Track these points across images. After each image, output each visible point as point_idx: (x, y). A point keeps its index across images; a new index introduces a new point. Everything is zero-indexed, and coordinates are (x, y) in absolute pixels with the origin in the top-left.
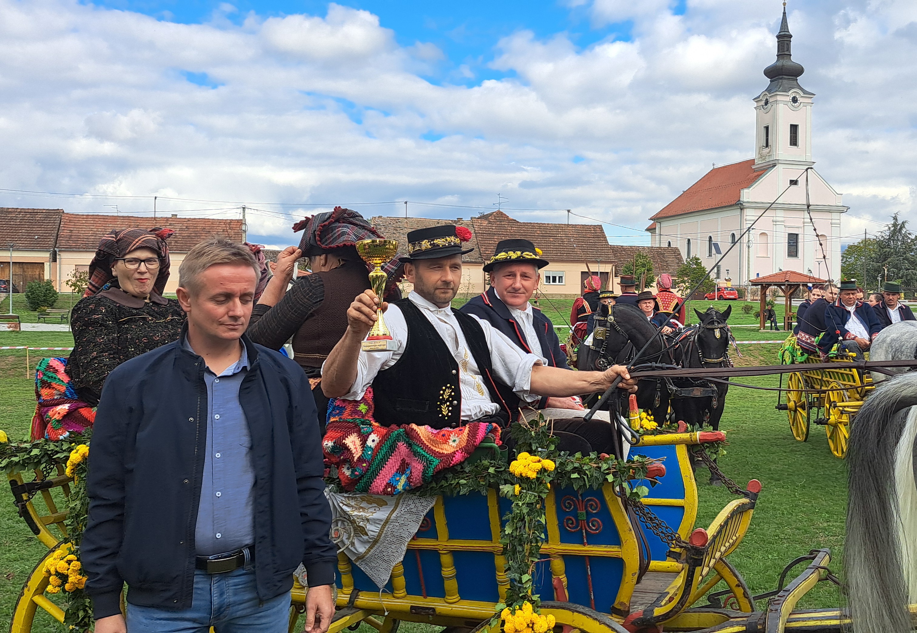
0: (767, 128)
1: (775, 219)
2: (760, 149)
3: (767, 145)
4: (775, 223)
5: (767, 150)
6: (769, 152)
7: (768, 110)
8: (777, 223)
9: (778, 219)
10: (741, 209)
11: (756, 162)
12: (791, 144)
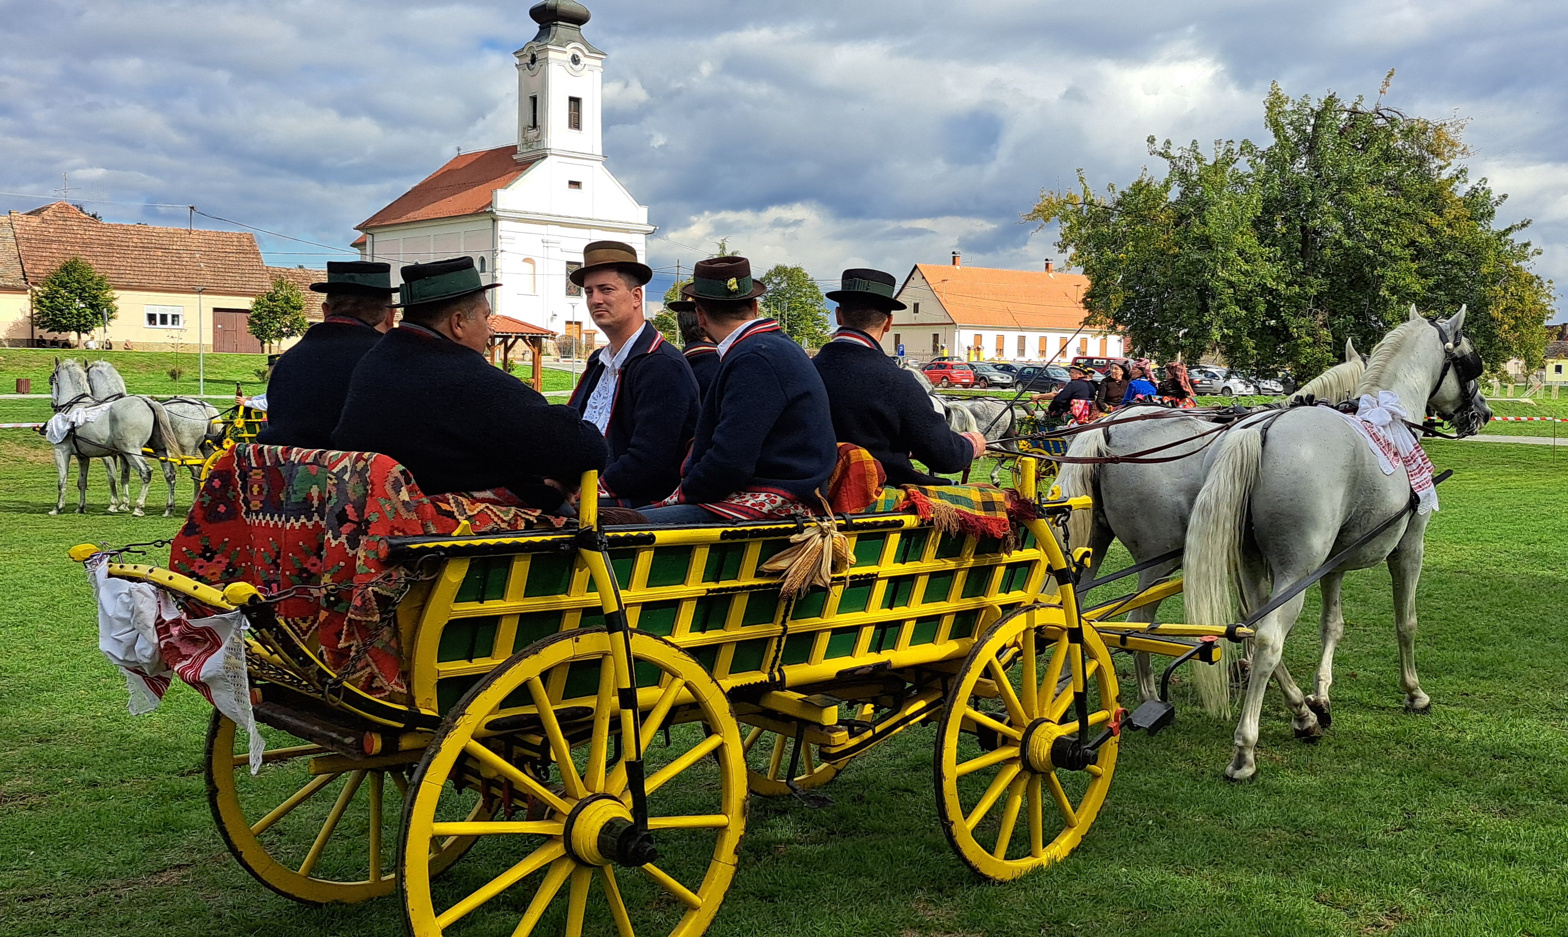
0: (534, 99)
1: (546, 238)
2: (524, 130)
3: (535, 126)
4: (546, 244)
5: (534, 133)
6: (538, 137)
7: (535, 72)
8: (549, 244)
9: (550, 238)
10: (494, 221)
11: (518, 149)
12: (570, 127)
